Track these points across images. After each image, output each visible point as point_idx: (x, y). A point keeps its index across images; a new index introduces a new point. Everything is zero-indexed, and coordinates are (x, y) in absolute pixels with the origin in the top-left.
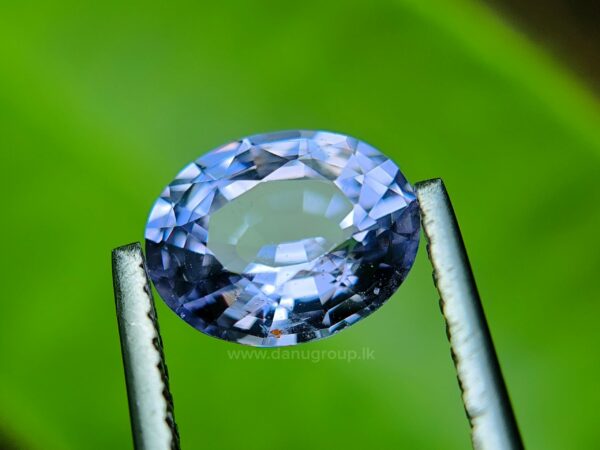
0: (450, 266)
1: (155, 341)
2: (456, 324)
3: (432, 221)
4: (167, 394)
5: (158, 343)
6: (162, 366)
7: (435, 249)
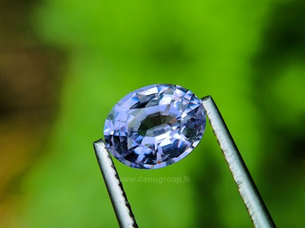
0: (220, 129)
1: (116, 176)
2: (226, 150)
3: (210, 113)
4: (124, 195)
5: (117, 176)
6: (120, 185)
7: (212, 123)
